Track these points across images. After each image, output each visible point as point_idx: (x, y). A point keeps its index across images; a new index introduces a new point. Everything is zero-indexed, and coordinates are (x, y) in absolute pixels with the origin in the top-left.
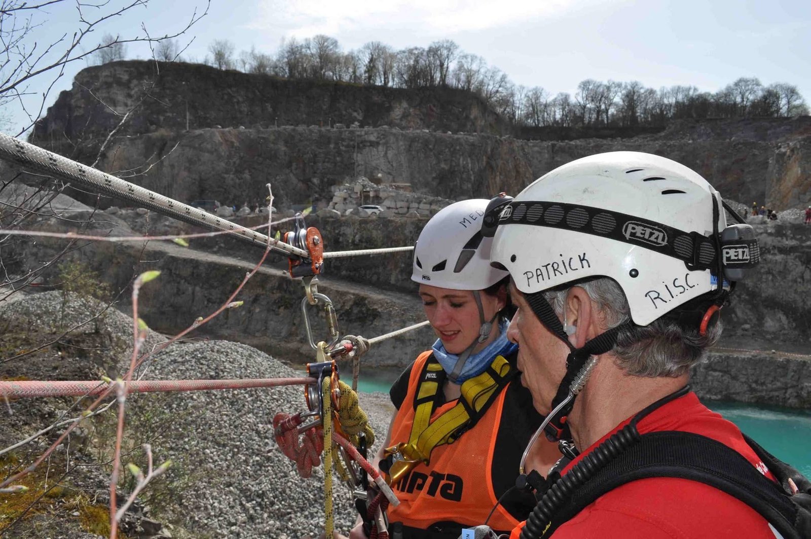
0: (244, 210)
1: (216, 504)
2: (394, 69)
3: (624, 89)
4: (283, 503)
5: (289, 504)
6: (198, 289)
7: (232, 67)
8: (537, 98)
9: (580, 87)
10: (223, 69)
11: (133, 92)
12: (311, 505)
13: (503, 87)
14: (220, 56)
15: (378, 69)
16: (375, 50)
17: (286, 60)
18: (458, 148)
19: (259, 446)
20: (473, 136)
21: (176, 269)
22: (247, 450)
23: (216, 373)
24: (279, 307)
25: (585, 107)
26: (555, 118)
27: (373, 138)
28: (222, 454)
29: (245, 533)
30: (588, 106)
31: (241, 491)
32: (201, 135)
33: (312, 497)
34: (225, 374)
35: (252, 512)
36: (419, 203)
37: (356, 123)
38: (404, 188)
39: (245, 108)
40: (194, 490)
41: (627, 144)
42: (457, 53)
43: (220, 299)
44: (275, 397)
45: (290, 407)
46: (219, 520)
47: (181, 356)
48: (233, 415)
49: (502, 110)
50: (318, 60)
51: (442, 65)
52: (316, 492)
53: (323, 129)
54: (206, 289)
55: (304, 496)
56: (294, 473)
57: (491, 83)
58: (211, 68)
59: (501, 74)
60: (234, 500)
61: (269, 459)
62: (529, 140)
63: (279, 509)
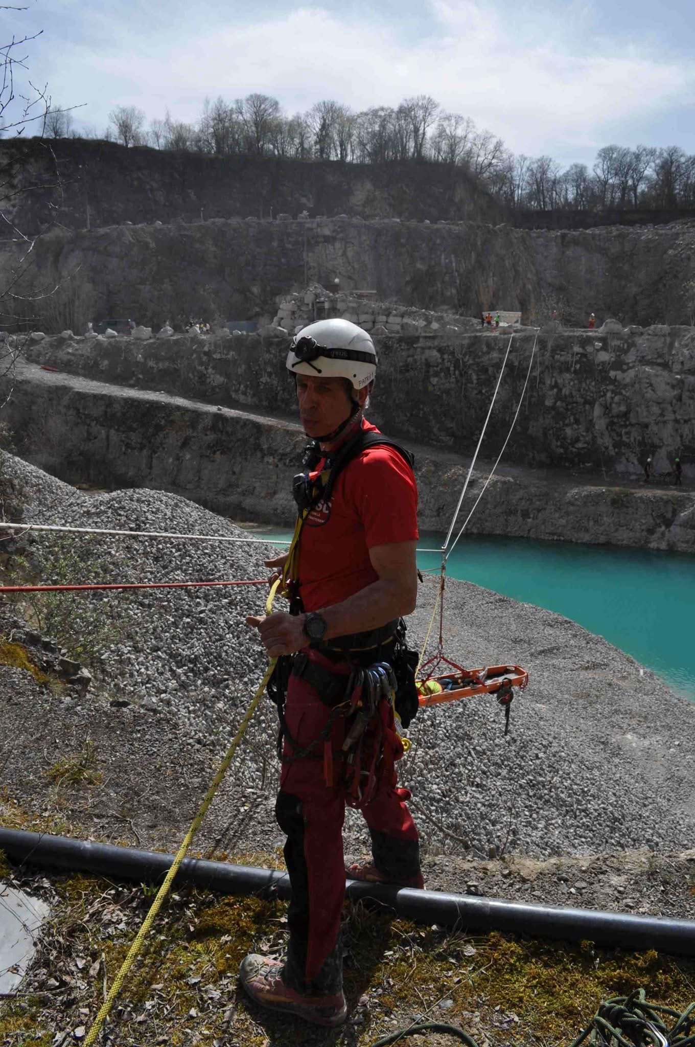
0: (166, 331)
1: (143, 670)
2: (354, 137)
3: (659, 157)
4: (219, 668)
5: (226, 670)
6: (112, 432)
7: (142, 143)
8: (544, 172)
9: (600, 155)
10: (130, 146)
11: (16, 181)
12: (251, 671)
13: (497, 158)
14: (125, 128)
15: (332, 138)
16: (328, 112)
17: (211, 130)
18: (438, 241)
19: (190, 606)
20: (458, 225)
21: (84, 408)
22: (176, 611)
23: (136, 525)
24: (214, 453)
25: (606, 182)
26: (566, 199)
27: (327, 232)
28: (147, 615)
29: (177, 701)
30: (611, 181)
31: (171, 656)
32: (107, 234)
33: (252, 662)
34: (148, 526)
35: (183, 678)
36: (388, 315)
37: (305, 212)
38: (369, 297)
39: (160, 197)
40: (118, 655)
41: (661, 232)
42: (436, 113)
43: (141, 443)
44: (206, 551)
45: (225, 564)
46: (146, 688)
47: (95, 506)
48: (158, 573)
49: (497, 189)
50: (254, 129)
51: (416, 130)
52: (256, 656)
53: (262, 221)
54: (123, 432)
55: (242, 661)
56: (231, 636)
57: (482, 153)
58: (115, 145)
59: (494, 141)
60: (163, 666)
61: (201, 621)
62: (531, 229)
63: (214, 675)
